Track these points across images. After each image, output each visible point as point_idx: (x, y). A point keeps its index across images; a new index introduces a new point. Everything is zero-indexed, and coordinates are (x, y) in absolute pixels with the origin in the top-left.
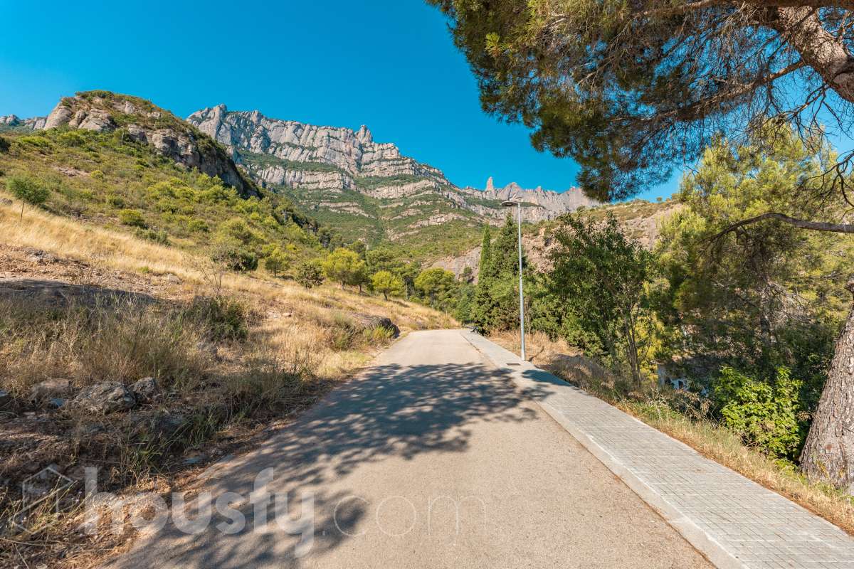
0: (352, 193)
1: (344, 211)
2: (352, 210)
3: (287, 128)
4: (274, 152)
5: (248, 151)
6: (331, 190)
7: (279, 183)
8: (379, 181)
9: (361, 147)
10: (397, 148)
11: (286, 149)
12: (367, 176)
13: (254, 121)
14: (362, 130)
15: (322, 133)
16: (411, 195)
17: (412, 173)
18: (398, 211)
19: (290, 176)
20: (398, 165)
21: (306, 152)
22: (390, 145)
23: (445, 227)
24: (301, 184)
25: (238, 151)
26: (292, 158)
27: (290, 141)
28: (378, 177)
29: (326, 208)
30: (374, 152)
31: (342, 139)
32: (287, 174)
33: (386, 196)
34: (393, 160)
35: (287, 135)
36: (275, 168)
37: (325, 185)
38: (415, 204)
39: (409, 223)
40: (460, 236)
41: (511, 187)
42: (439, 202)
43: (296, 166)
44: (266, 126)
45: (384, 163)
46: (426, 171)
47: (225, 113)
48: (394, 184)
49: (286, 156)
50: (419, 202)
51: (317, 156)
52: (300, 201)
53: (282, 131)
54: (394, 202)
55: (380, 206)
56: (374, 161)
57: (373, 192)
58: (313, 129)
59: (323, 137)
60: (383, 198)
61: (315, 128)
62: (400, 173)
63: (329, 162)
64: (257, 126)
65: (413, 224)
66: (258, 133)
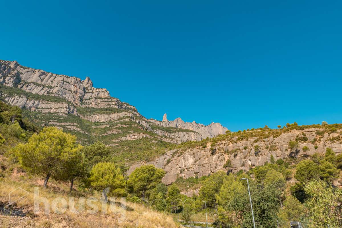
0: (74, 117)
1: (67, 128)
2: (72, 128)
3: (35, 73)
4: (22, 87)
5: (2, 85)
6: (59, 114)
7: (21, 107)
8: (94, 111)
9: (85, 89)
10: (108, 92)
11: (31, 86)
12: (86, 107)
13: (11, 67)
14: (86, 80)
15: (59, 79)
16: (115, 121)
17: (117, 107)
18: (105, 130)
20: (108, 102)
21: (45, 89)
22: (104, 90)
23: (138, 142)
24: (37, 109)
26: (34, 92)
27: (35, 82)
28: (94, 108)
30: (93, 93)
31: (72, 83)
32: (28, 102)
33: (98, 120)
34: (105, 98)
35: (35, 77)
36: (20, 97)
37: (55, 110)
38: (117, 126)
39: (113, 138)
40: (148, 148)
41: (178, 120)
42: (133, 126)
43: (36, 97)
44: (20, 71)
45: (99, 100)
46: (126, 107)
49: (30, 90)
50: (120, 125)
51: (53, 92)
52: (34, 120)
53: (30, 75)
54: (103, 125)
55: (92, 127)
56: (92, 98)
57: (89, 117)
58: (53, 76)
59: (59, 81)
60: (95, 122)
61: (54, 75)
62: (109, 106)
63: (61, 97)
64: (13, 70)
65: (115, 139)
66: (13, 75)
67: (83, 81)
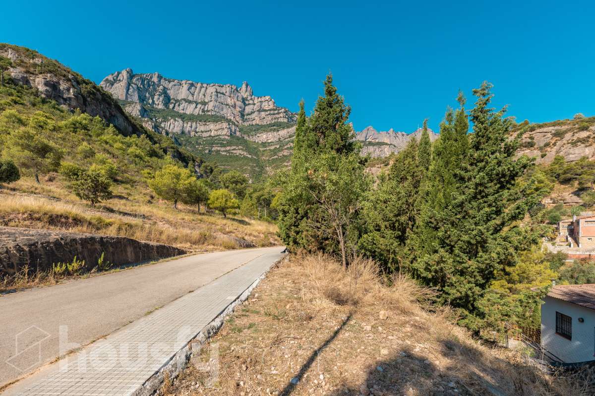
0: (238, 139)
1: (232, 153)
2: (238, 152)
3: (183, 87)
4: (174, 108)
5: (153, 107)
6: (221, 137)
7: (179, 132)
8: (259, 128)
9: (244, 100)
10: (273, 100)
11: (183, 105)
12: (250, 124)
13: (155, 81)
14: (244, 86)
15: (211, 90)
16: (285, 139)
18: (275, 152)
19: (188, 127)
20: (274, 114)
21: (199, 106)
22: (267, 98)
24: (197, 133)
25: (145, 107)
26: (188, 112)
27: (185, 98)
28: (258, 125)
29: (218, 152)
30: (254, 104)
31: (227, 94)
32: (185, 125)
33: (265, 140)
34: (270, 110)
35: (183, 92)
36: (175, 120)
37: (216, 132)
38: (288, 146)
39: (284, 161)
41: (368, 130)
43: (192, 118)
44: (166, 86)
45: (263, 113)
47: (131, 76)
48: (271, 130)
49: (183, 110)
50: (291, 144)
51: (209, 109)
52: (197, 147)
53: (179, 90)
54: (271, 145)
55: (260, 149)
56: (254, 112)
57: (254, 137)
58: (203, 87)
59: (212, 93)
60: (262, 142)
61: (205, 85)
62: (276, 121)
63: (218, 114)
64: (158, 86)
65: (287, 162)
66: (160, 92)
67: (240, 89)
